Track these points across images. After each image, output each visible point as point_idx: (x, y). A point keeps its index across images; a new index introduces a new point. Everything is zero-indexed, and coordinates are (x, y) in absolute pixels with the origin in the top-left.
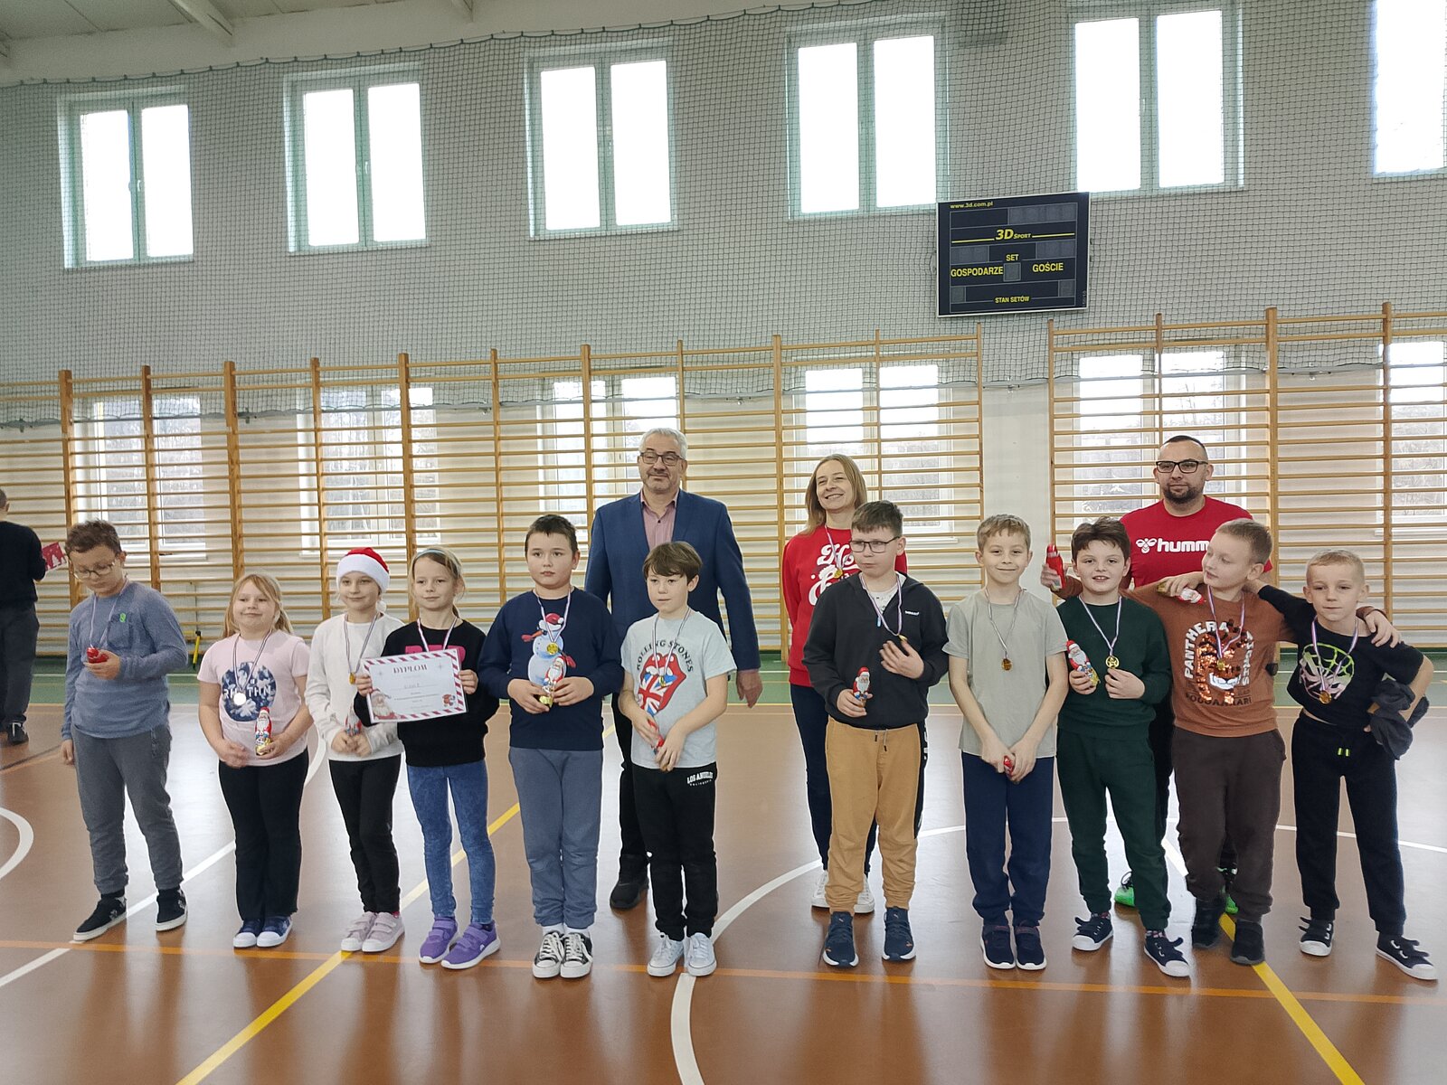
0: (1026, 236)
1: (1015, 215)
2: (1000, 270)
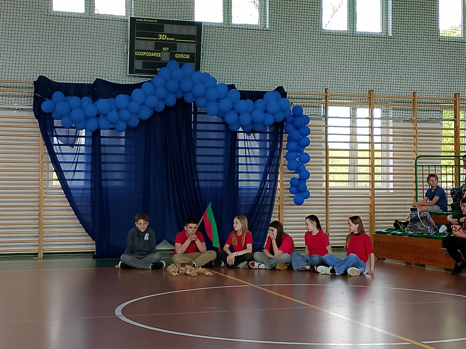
0: (172, 39)
1: (167, 28)
2: (158, 55)
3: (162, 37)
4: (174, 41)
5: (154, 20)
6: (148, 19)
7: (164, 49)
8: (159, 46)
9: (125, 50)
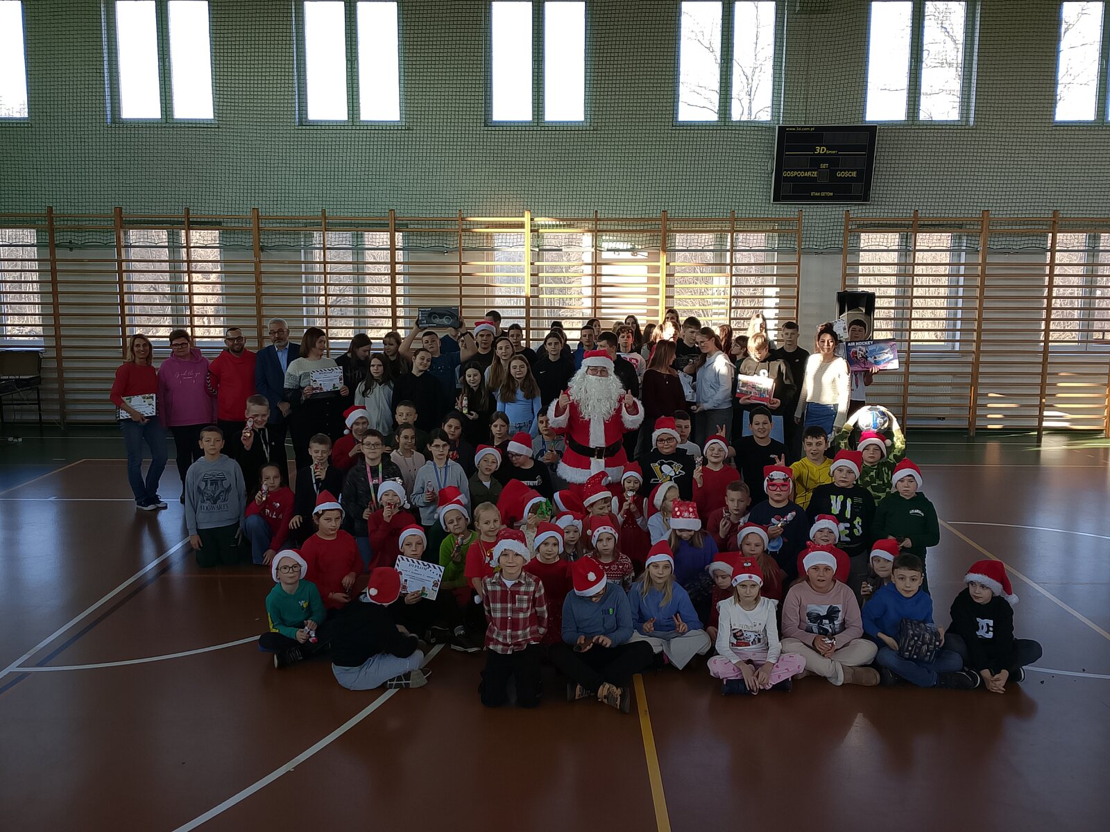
0: (834, 152)
1: (827, 138)
2: (815, 174)
3: (820, 150)
4: (837, 154)
5: (810, 127)
6: (802, 127)
7: (823, 166)
8: (815, 162)
9: (769, 169)
